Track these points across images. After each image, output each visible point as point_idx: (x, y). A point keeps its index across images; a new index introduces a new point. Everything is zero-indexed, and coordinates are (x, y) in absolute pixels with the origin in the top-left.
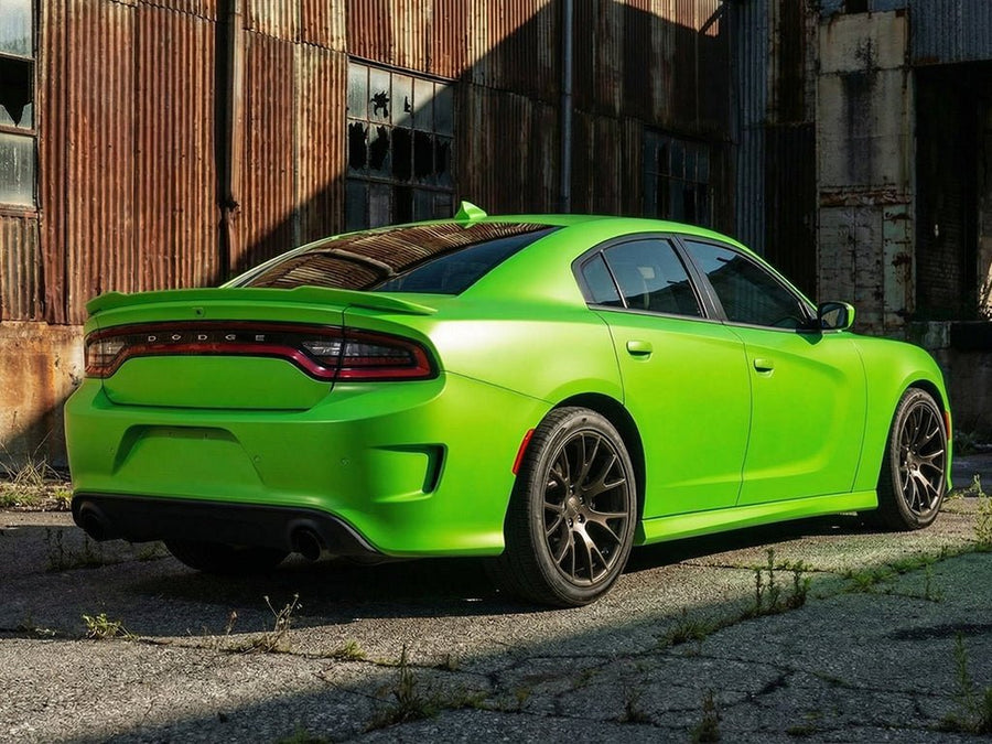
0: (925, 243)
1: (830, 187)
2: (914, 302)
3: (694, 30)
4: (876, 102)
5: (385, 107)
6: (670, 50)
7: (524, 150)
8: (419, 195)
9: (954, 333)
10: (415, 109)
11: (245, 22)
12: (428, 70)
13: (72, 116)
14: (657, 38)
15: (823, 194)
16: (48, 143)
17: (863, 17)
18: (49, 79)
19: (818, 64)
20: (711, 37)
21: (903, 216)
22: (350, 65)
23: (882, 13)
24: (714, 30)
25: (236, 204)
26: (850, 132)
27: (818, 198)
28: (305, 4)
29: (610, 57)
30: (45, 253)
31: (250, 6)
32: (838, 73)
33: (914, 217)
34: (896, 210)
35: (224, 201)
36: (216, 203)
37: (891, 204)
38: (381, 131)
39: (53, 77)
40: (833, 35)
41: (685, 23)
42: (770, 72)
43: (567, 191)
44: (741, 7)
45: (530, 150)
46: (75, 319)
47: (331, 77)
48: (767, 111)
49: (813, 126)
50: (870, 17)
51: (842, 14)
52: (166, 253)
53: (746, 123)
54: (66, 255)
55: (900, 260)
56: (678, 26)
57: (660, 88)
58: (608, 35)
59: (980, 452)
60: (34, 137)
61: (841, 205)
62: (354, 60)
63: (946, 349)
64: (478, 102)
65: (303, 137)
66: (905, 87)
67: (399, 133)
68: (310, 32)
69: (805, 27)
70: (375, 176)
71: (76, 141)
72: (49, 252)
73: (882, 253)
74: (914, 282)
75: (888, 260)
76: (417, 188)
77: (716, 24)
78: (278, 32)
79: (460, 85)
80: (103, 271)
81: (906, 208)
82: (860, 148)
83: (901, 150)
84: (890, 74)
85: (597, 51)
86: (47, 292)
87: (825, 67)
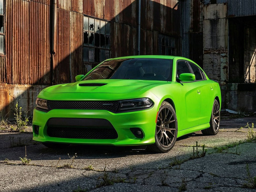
0: (231, 63)
1: (207, 49)
2: (228, 78)
3: (171, 8)
4: (219, 27)
5: (93, 28)
6: (165, 14)
7: (128, 39)
8: (101, 50)
9: (239, 86)
10: (101, 28)
11: (57, 6)
12: (104, 18)
13: (14, 30)
14: (162, 10)
15: (205, 51)
16: (7, 37)
17: (215, 5)
18: (8, 21)
19: (204, 17)
20: (175, 10)
21: (226, 56)
22: (84, 17)
23: (220, 4)
24: (176, 8)
25: (55, 53)
26: (212, 34)
27: (204, 51)
28: (73, 1)
29: (150, 15)
30: (7, 65)
31: (59, 2)
32: (209, 19)
33: (228, 56)
34: (224, 55)
35: (52, 52)
36: (50, 52)
37: (222, 53)
38: (92, 34)
39: (9, 20)
40: (207, 9)
41: (169, 6)
42: (191, 19)
43: (139, 50)
44: (183, 2)
45: (130, 39)
46: (14, 83)
47: (79, 20)
48: (190, 29)
49: (202, 33)
50: (217, 5)
51: (210, 4)
52: (37, 65)
53: (184, 32)
54: (12, 66)
55: (225, 67)
56: (167, 7)
57: (163, 23)
58: (149, 9)
59: (245, 117)
60: (4, 35)
61: (210, 53)
62: (85, 16)
63: (237, 90)
64: (117, 27)
65: (72, 36)
66: (226, 23)
67: (96, 34)
68: (74, 8)
69: (199, 8)
70: (90, 45)
71: (15, 36)
72: (8, 65)
73: (220, 66)
74: (228, 73)
75: (222, 67)
76: (101, 49)
77: (177, 7)
78: (66, 8)
79: (112, 22)
80: (21, 70)
81: (226, 54)
82: (214, 38)
83: (225, 39)
84: (222, 19)
85: (147, 14)
86: (7, 75)
87: (205, 18)
